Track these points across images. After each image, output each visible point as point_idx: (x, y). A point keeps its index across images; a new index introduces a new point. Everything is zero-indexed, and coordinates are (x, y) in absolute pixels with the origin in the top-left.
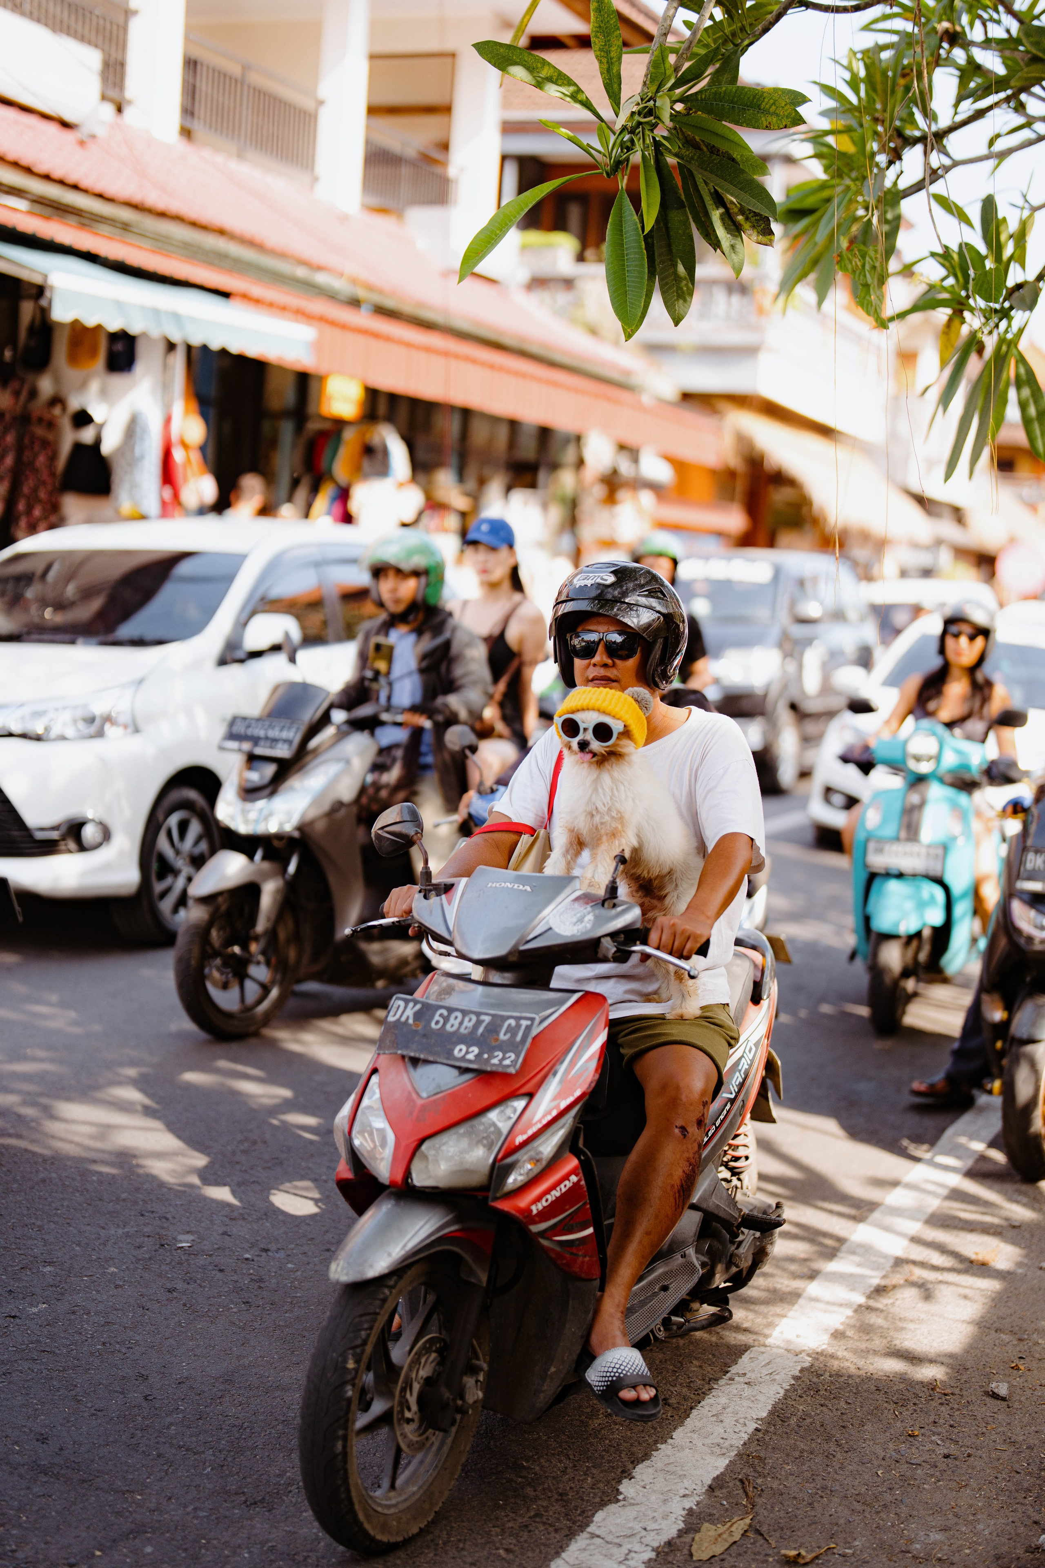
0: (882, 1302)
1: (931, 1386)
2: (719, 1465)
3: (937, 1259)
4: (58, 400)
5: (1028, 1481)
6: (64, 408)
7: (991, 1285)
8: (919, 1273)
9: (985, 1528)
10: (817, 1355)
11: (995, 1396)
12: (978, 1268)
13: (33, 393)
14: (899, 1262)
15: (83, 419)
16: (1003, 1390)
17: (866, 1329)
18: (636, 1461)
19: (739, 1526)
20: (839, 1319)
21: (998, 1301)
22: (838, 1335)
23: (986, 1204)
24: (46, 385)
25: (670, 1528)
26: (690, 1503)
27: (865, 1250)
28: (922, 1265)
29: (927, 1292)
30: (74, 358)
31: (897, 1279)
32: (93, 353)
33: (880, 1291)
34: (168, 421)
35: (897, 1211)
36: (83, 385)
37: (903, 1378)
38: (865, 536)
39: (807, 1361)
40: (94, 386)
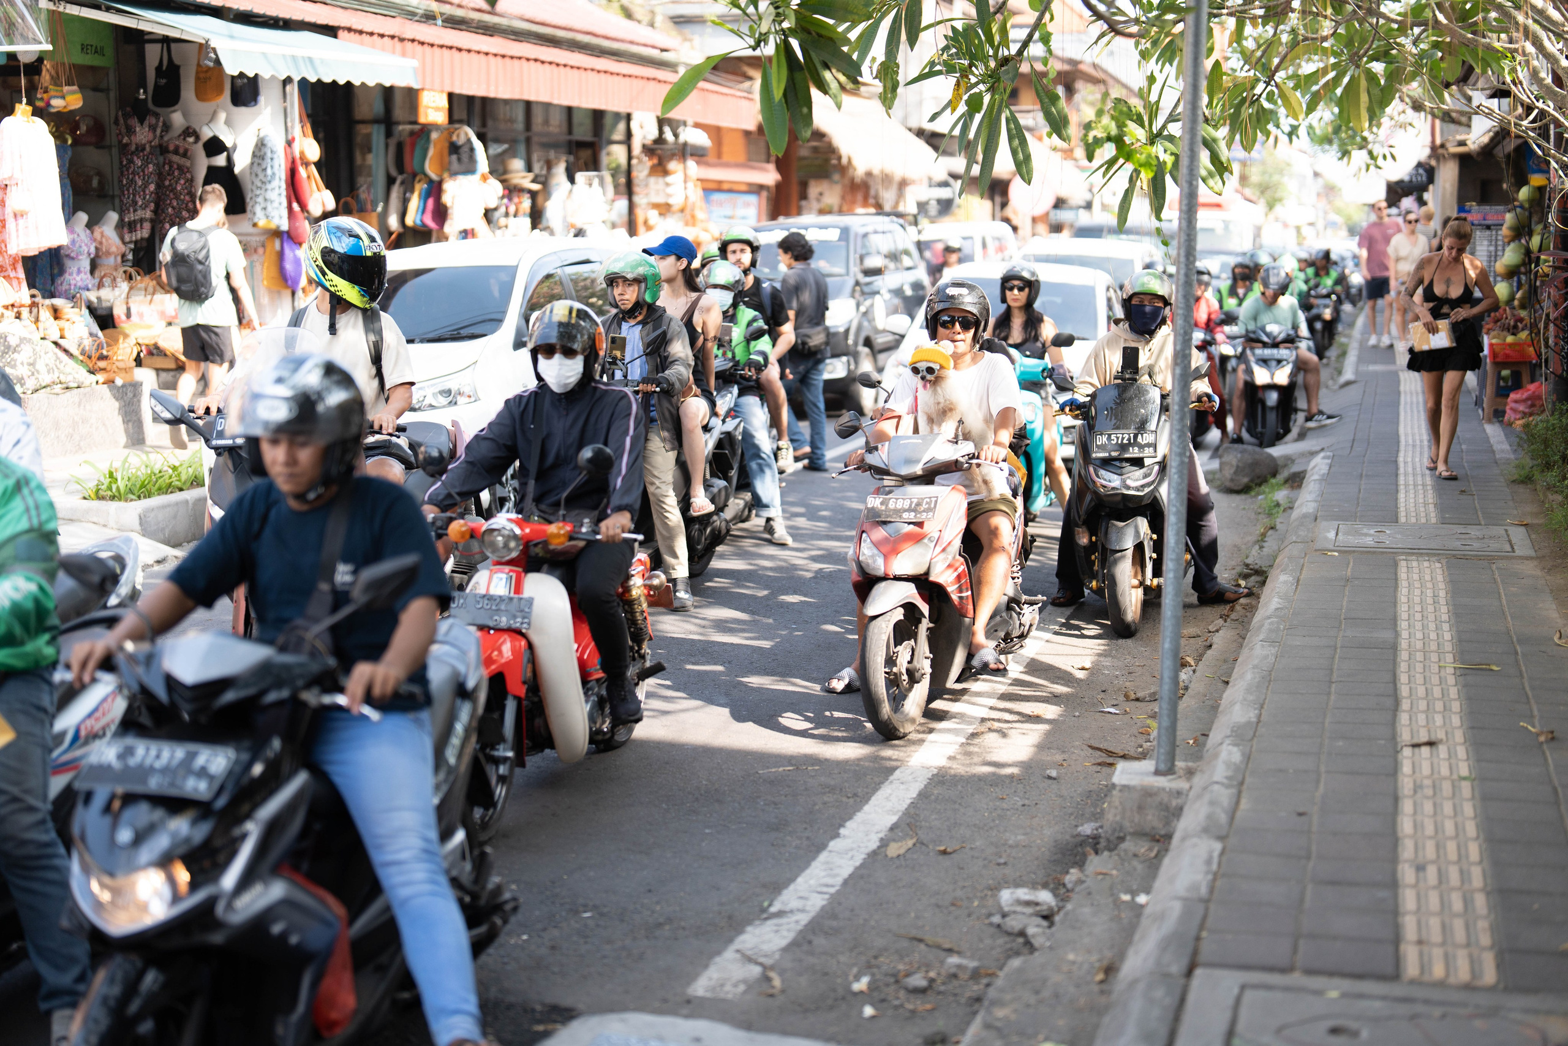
0: (976, 741)
1: (1011, 777)
2: (894, 819)
3: (1007, 716)
4: (190, 132)
5: (1070, 810)
6: (198, 138)
7: (1045, 727)
8: (996, 725)
9: (1047, 832)
10: (940, 769)
11: (1050, 778)
12: (1036, 719)
13: (167, 127)
14: (983, 720)
15: (215, 146)
16: (1054, 773)
17: (968, 754)
18: (846, 821)
19: (910, 843)
20: (952, 750)
21: (1048, 734)
22: (951, 758)
23: (1037, 685)
24: (177, 118)
25: (874, 844)
26: (882, 835)
27: (960, 716)
28: (999, 720)
29: (1004, 735)
30: (201, 95)
31: (982, 729)
32: (220, 91)
33: (974, 735)
34: (289, 143)
35: (978, 694)
36: (213, 117)
37: (994, 774)
38: (887, 179)
39: (935, 771)
40: (222, 116)
